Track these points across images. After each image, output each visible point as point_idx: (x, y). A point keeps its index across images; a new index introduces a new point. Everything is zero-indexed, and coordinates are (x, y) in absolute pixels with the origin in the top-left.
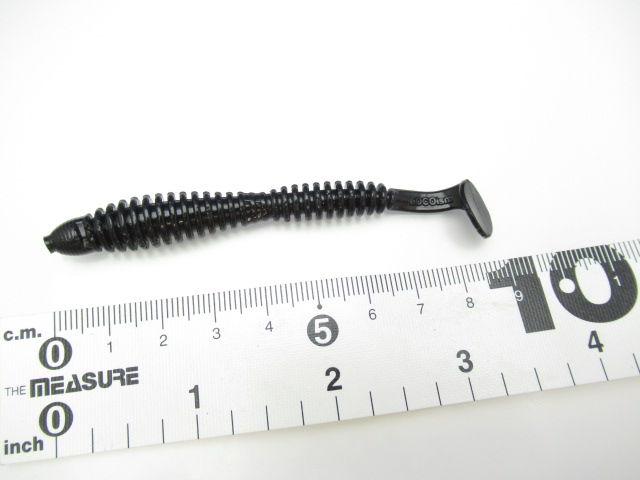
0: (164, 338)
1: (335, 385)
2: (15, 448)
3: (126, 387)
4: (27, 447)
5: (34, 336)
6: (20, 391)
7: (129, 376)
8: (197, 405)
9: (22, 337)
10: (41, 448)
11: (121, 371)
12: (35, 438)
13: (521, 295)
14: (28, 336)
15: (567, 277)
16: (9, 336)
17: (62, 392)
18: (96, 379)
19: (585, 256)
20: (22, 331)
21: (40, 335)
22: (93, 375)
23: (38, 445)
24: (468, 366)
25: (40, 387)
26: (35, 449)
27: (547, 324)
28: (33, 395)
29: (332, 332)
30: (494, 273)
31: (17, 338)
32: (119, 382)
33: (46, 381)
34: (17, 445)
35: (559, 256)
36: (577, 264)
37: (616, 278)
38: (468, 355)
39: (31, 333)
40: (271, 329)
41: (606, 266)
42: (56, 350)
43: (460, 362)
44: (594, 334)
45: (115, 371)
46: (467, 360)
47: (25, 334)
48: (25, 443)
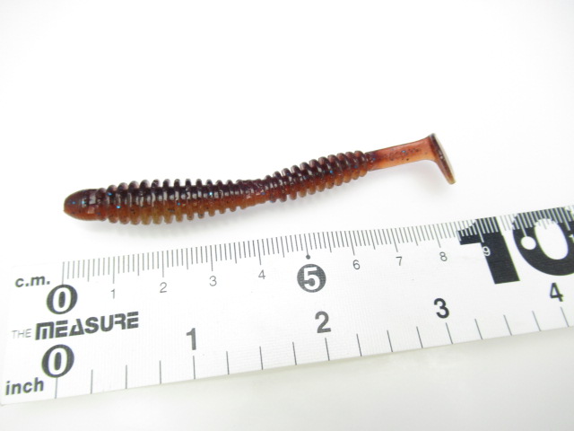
0: (164, 285)
1: (324, 328)
2: (17, 388)
3: (127, 330)
4: (28, 387)
5: (43, 283)
6: (26, 334)
7: (130, 321)
8: (194, 348)
9: (32, 284)
10: (42, 389)
11: (122, 316)
12: (36, 379)
14: (38, 284)
15: (528, 235)
16: (20, 283)
17: (65, 335)
18: (99, 323)
19: (543, 217)
20: (33, 279)
21: (48, 283)
22: (96, 319)
23: (39, 386)
24: (445, 312)
25: (45, 331)
26: (36, 390)
27: (512, 276)
28: (38, 338)
29: (321, 281)
30: (464, 231)
31: (27, 285)
32: (120, 326)
33: (51, 324)
34: (19, 385)
35: (521, 218)
36: (536, 224)
37: (572, 237)
38: (444, 303)
39: (41, 280)
40: (264, 276)
41: (562, 226)
42: (62, 296)
43: (437, 308)
44: (554, 285)
45: (117, 316)
46: (443, 307)
47: (35, 281)
48: (26, 385)
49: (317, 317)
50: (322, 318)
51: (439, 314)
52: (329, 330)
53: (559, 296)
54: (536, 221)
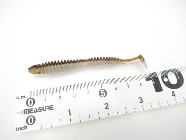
0: (60, 97)
1: (107, 107)
2: (19, 129)
3: (50, 111)
5: (25, 98)
6: (21, 113)
7: (51, 108)
8: (70, 115)
9: (21, 98)
10: (27, 129)
11: (49, 106)
12: (25, 126)
13: (154, 83)
14: (23, 98)
15: (166, 77)
16: (18, 98)
17: (32, 113)
18: (42, 109)
19: (170, 72)
20: (21, 97)
21: (26, 97)
22: (41, 108)
23: (26, 128)
25: (26, 112)
26: (25, 129)
27: (161, 90)
28: (24, 114)
29: (106, 94)
30: (147, 77)
31: (20, 98)
32: (48, 109)
33: (28, 110)
34: (20, 128)
35: (163, 72)
36: (168, 74)
37: (178, 77)
38: (141, 99)
39: (24, 97)
40: (89, 93)
41: (175, 74)
42: (31, 101)
43: (140, 100)
44: (173, 92)
45: (47, 106)
46: (141, 100)
47: (22, 97)
48: (22, 127)
49: (105, 104)
50: (107, 105)
51: (140, 102)
52: (109, 108)
53: (175, 95)
54: (168, 73)
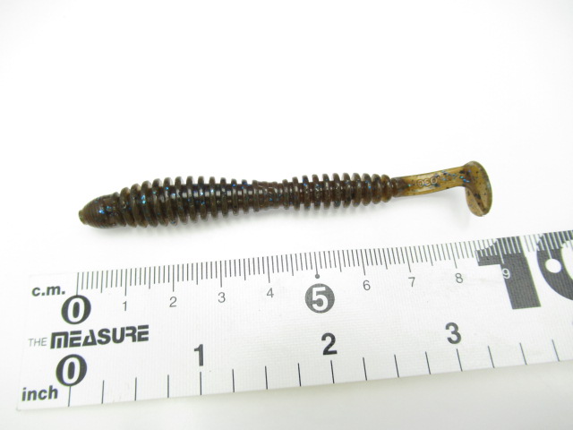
0: (174, 299)
1: (331, 349)
2: (32, 395)
3: (137, 343)
4: (43, 395)
5: (59, 293)
6: (41, 342)
7: (140, 334)
8: (201, 363)
9: (48, 294)
10: (56, 397)
11: (133, 329)
12: (51, 387)
13: (509, 273)
14: (53, 293)
15: (554, 257)
16: (37, 292)
17: (78, 345)
18: (111, 335)
20: (49, 289)
21: (63, 293)
22: (108, 331)
23: (53, 394)
24: (456, 338)
25: (60, 340)
26: (50, 397)
27: (533, 301)
28: (53, 346)
29: (329, 300)
30: (483, 251)
31: (43, 294)
32: (130, 338)
33: (65, 334)
34: (35, 392)
35: (546, 237)
36: (563, 246)
38: (456, 328)
39: (56, 290)
40: (272, 295)
42: (77, 306)
43: (449, 333)
45: (128, 328)
47: (51, 290)
48: (41, 392)
49: (324, 338)
50: (329, 340)
51: (450, 340)
52: (335, 352)
